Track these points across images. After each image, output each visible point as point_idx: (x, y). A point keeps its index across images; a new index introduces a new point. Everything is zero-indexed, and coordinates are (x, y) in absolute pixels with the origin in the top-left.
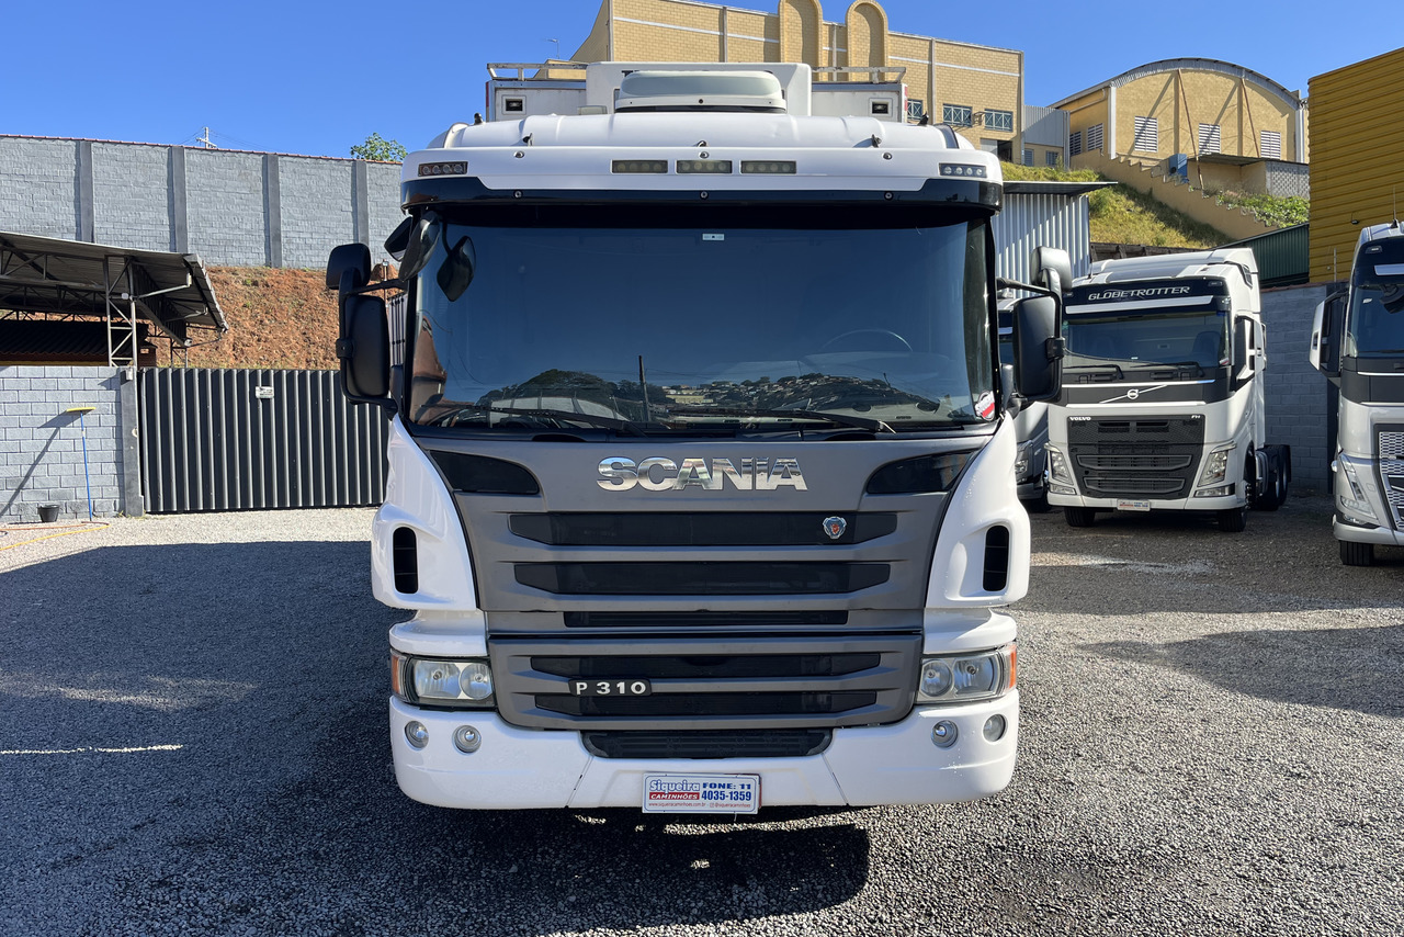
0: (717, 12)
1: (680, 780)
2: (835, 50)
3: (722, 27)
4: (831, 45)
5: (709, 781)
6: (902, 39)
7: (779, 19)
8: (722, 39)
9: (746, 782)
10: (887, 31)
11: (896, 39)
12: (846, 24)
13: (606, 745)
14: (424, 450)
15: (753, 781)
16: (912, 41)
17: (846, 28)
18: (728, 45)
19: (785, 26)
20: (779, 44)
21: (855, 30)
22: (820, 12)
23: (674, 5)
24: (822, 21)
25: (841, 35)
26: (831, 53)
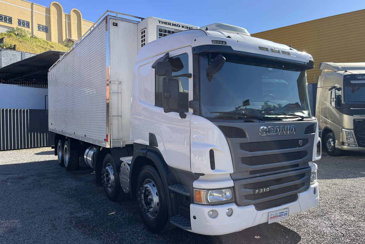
0: (31, 4)
1: (275, 213)
2: (67, 21)
3: (32, 8)
4: (66, 19)
5: (280, 212)
6: (86, 22)
7: (50, 9)
8: (32, 12)
9: (286, 210)
10: (82, 19)
11: (84, 21)
12: (70, 14)
13: (260, 207)
14: (217, 126)
15: (287, 210)
16: (89, 23)
17: (70, 16)
18: (34, 14)
19: (52, 12)
20: (50, 17)
21: (73, 17)
22: (62, 10)
23: (23, 1)
24: (63, 12)
25: (69, 17)
26: (66, 22)
